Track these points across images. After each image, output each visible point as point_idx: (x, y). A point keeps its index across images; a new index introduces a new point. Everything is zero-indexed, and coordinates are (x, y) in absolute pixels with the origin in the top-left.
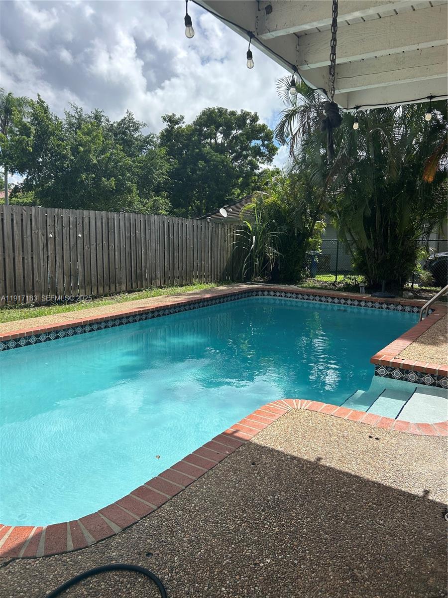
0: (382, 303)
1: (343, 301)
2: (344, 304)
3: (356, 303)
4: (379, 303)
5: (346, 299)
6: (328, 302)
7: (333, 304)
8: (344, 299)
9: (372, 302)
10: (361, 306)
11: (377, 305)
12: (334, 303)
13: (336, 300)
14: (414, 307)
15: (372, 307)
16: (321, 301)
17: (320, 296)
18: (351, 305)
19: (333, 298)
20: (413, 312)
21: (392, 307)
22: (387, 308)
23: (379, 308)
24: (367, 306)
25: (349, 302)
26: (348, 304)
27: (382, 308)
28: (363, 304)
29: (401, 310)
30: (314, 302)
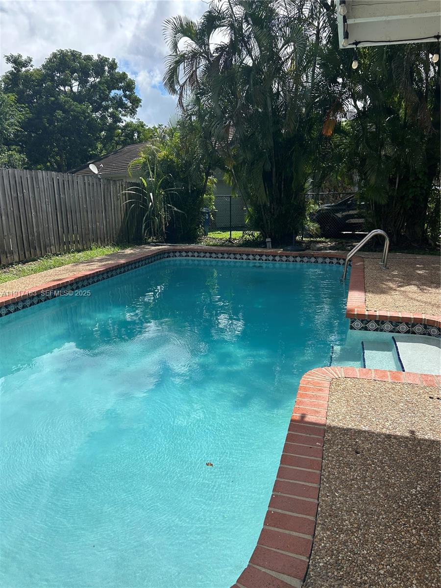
0: (296, 257)
1: (258, 257)
2: (259, 260)
3: (271, 258)
4: (294, 257)
5: (261, 255)
6: (243, 259)
7: (248, 261)
8: (259, 255)
9: (286, 256)
10: (276, 261)
11: (291, 259)
12: (249, 259)
13: (251, 257)
14: (326, 258)
15: (286, 261)
16: (236, 259)
17: (234, 254)
18: (266, 260)
19: (248, 255)
20: (325, 263)
21: (305, 259)
22: (301, 261)
23: (293, 261)
24: (282, 261)
25: (264, 257)
26: (263, 260)
27: (296, 261)
28: (277, 258)
29: (314, 262)
30: (229, 260)
